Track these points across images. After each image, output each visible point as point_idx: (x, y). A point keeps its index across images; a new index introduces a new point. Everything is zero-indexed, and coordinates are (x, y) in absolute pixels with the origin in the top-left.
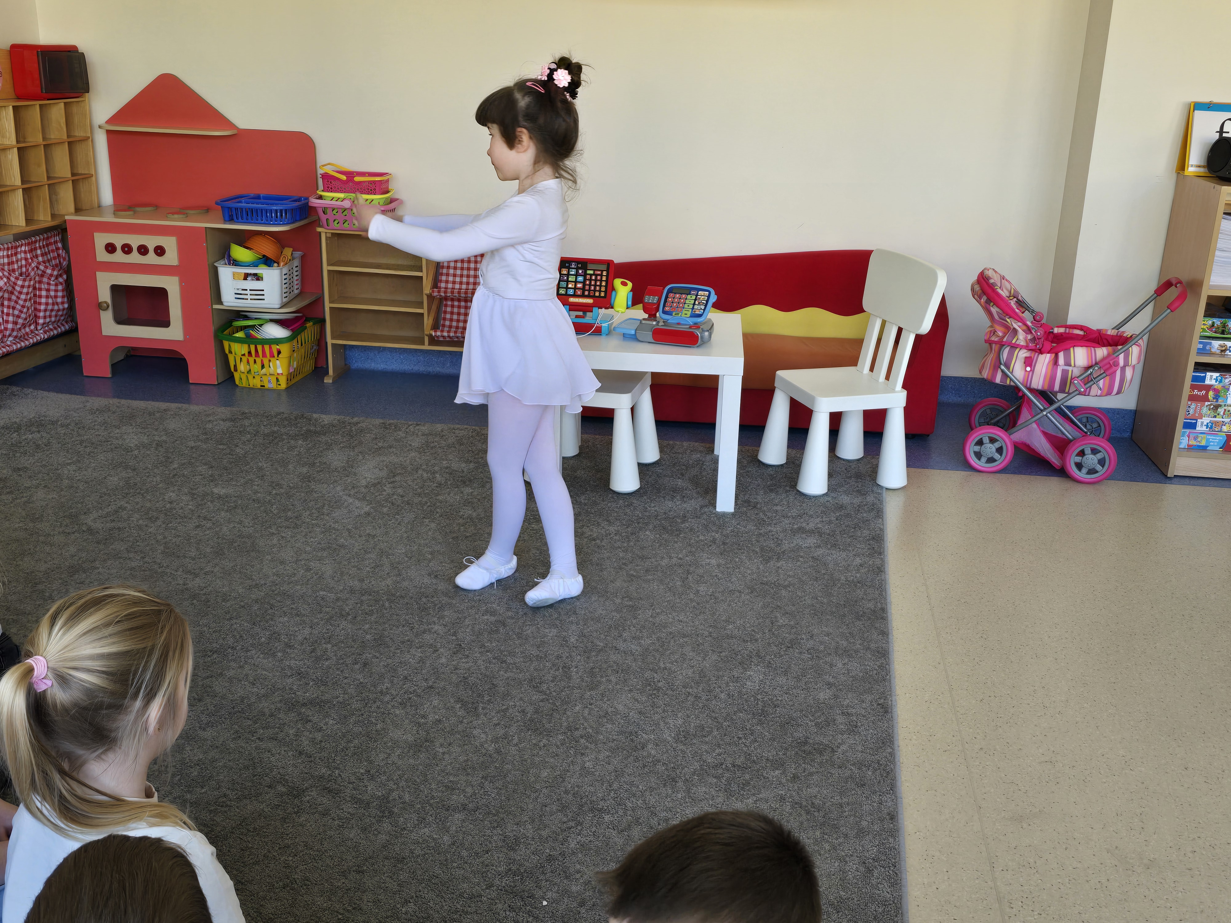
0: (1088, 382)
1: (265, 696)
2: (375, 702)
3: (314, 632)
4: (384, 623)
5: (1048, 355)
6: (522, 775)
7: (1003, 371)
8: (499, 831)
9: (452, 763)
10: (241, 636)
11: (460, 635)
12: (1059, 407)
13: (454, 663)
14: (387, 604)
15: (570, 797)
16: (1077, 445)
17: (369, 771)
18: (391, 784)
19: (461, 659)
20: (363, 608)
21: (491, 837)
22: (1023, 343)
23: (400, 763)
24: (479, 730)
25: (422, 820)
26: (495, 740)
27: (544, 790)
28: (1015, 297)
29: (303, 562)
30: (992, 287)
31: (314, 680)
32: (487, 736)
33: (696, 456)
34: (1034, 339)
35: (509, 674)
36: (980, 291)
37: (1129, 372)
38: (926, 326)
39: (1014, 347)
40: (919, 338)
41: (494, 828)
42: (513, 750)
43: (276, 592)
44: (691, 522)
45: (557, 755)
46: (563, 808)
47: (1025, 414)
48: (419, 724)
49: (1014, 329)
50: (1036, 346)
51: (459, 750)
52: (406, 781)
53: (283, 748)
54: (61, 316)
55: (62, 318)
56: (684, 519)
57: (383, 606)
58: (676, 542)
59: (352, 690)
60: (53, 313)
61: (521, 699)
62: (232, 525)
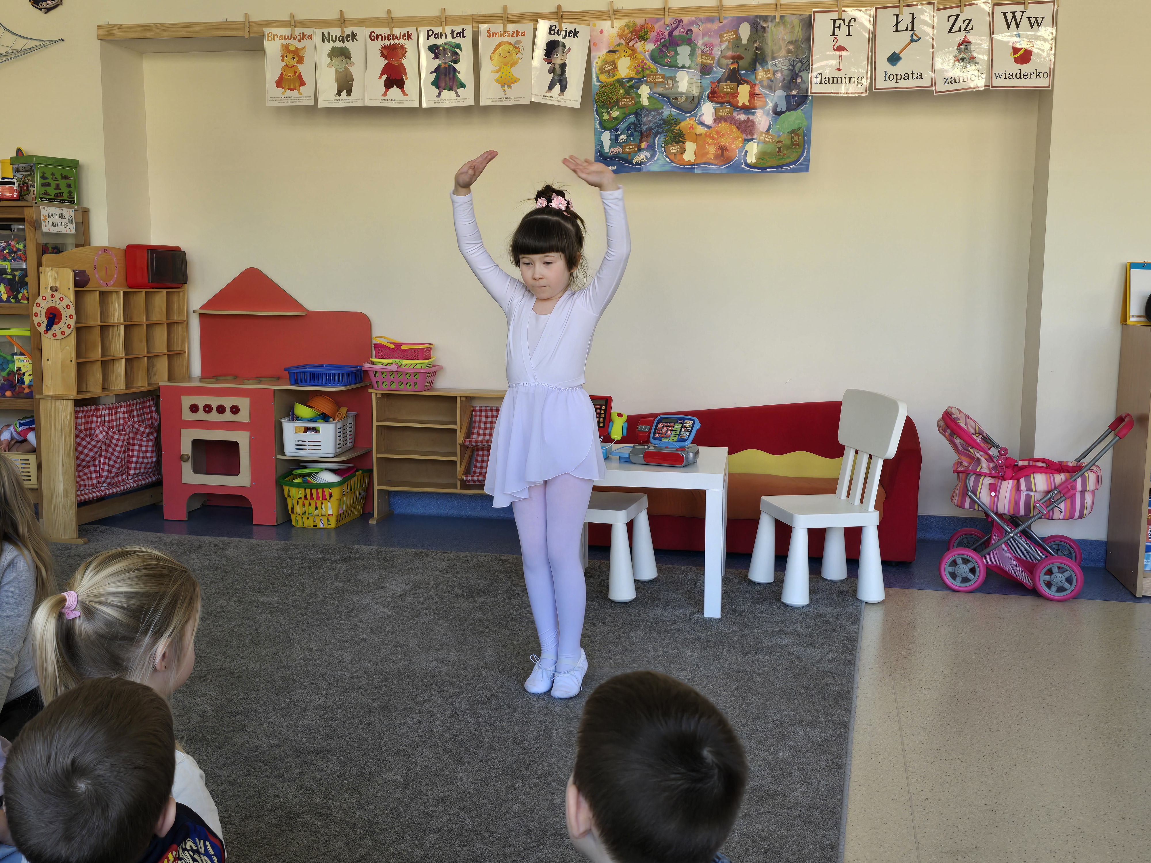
0: (1050, 505)
1: (279, 746)
2: (372, 752)
3: (328, 700)
5: (1011, 482)
6: (495, 808)
7: (971, 498)
8: (468, 847)
9: (433, 797)
10: (264, 703)
11: (456, 705)
13: (448, 725)
14: (395, 681)
15: (536, 825)
16: (1044, 564)
17: (359, 802)
18: (377, 812)
19: (454, 722)
20: (374, 684)
21: (460, 852)
22: (986, 471)
23: (388, 796)
24: (462, 774)
25: (400, 838)
26: (476, 781)
27: (514, 819)
28: (981, 435)
29: (327, 651)
30: (955, 423)
31: (322, 735)
32: (468, 778)
33: (691, 576)
34: (996, 467)
35: (495, 734)
36: (945, 426)
38: (892, 452)
39: (979, 475)
40: (887, 463)
42: (491, 789)
43: (300, 672)
44: (679, 625)
45: (529, 794)
46: (528, 832)
48: (409, 769)
49: (978, 458)
50: (999, 473)
51: (441, 788)
52: (391, 810)
53: (286, 784)
54: (150, 468)
55: (150, 470)
56: (674, 622)
57: (392, 682)
58: (664, 640)
59: (354, 743)
60: (143, 466)
61: (503, 752)
62: (271, 624)
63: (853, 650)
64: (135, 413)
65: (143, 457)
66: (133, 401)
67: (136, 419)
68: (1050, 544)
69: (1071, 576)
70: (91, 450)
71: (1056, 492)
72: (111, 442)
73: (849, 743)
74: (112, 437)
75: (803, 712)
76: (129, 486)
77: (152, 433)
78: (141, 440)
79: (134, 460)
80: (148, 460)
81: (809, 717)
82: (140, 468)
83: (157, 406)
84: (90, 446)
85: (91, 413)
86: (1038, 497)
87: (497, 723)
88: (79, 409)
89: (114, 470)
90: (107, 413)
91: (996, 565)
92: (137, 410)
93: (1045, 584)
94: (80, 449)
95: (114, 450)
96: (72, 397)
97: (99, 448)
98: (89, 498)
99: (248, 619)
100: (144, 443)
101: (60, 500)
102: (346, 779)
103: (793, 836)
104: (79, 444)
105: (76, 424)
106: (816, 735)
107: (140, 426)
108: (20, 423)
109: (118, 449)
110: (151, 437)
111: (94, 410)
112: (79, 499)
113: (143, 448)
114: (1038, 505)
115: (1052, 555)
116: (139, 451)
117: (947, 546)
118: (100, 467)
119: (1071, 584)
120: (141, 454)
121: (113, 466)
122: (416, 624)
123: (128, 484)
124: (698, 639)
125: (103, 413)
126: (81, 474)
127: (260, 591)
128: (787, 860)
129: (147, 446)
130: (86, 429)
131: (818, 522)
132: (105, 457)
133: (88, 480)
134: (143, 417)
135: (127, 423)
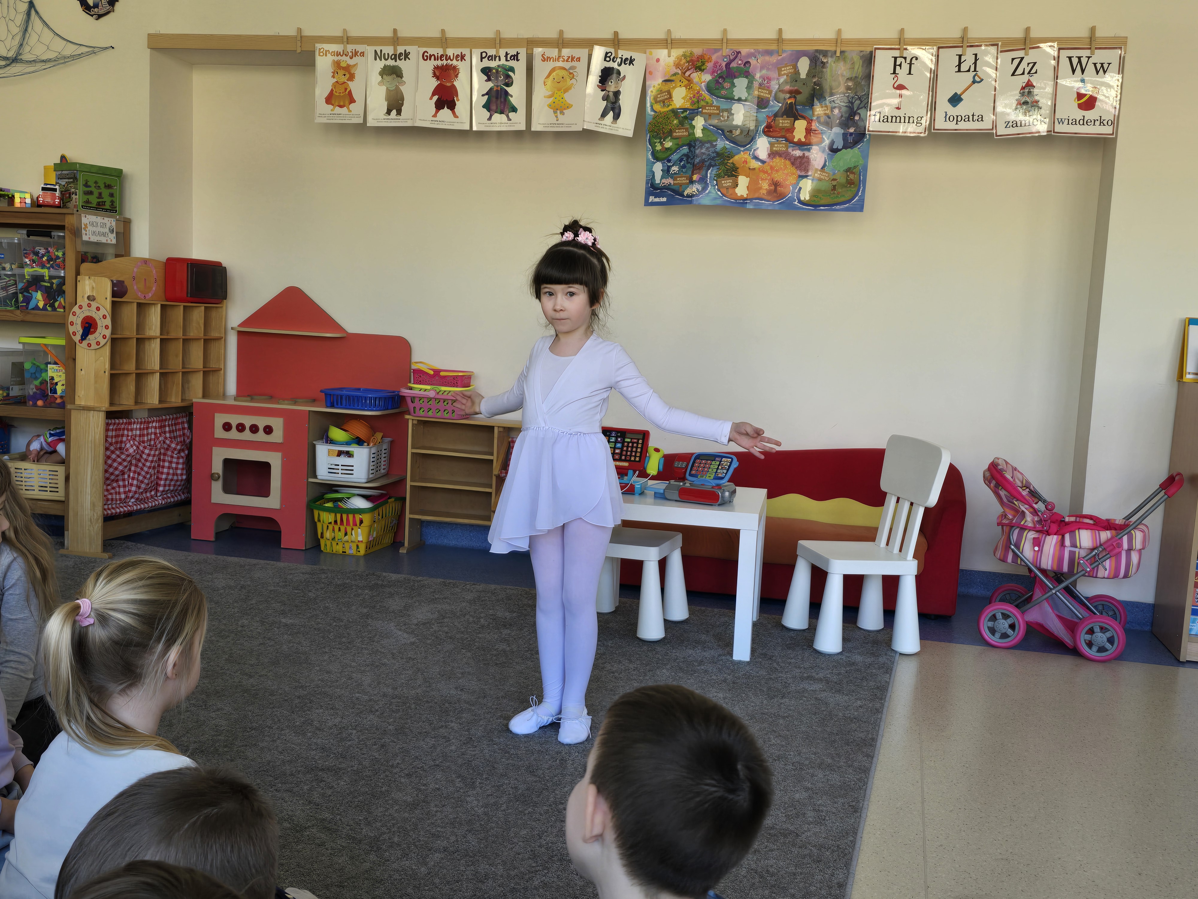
0: (1094, 563)
1: (290, 762)
2: (384, 772)
3: (343, 721)
5: (1055, 537)
7: (1013, 552)
8: (472, 868)
9: (442, 819)
10: (279, 720)
11: (473, 731)
13: (462, 750)
14: (413, 706)
15: (543, 849)
18: (384, 829)
20: (391, 707)
21: (464, 872)
22: (1030, 525)
23: (396, 815)
24: (472, 798)
25: (405, 855)
26: (486, 806)
27: (521, 843)
28: (1027, 487)
29: (346, 673)
30: (1000, 472)
31: (335, 754)
32: (479, 802)
33: (723, 619)
34: (1041, 521)
35: (509, 762)
36: (991, 478)
38: (933, 500)
39: (1023, 528)
41: (468, 866)
42: (500, 814)
43: (317, 692)
44: (707, 666)
45: (539, 820)
46: (534, 856)
48: (420, 790)
50: (1043, 527)
51: (451, 810)
52: (398, 828)
53: (295, 798)
54: (179, 486)
55: (180, 488)
56: (701, 663)
57: (409, 707)
58: (689, 679)
59: (366, 763)
60: (173, 483)
61: (516, 779)
62: (292, 645)
63: (881, 699)
64: (167, 429)
65: (173, 475)
66: (167, 417)
67: (168, 435)
68: (1095, 604)
69: (1113, 637)
70: (120, 464)
71: (1101, 549)
72: (141, 456)
73: (868, 788)
74: (143, 452)
75: (824, 756)
76: (157, 503)
77: (183, 450)
78: (172, 457)
79: (164, 476)
80: (178, 477)
81: (829, 761)
82: (169, 485)
83: (190, 422)
84: (119, 460)
85: (123, 426)
86: (1083, 553)
87: (512, 751)
88: (110, 421)
89: (143, 486)
90: (138, 427)
91: (1037, 622)
92: (169, 426)
93: (1086, 643)
94: (110, 462)
95: (144, 465)
96: (104, 409)
97: (129, 462)
98: (116, 513)
99: (269, 639)
100: (175, 460)
101: (87, 513)
103: (801, 873)
104: (108, 457)
105: (107, 436)
106: (835, 778)
107: (172, 442)
108: (50, 434)
109: (148, 464)
110: (182, 454)
111: (126, 423)
112: (105, 513)
113: (174, 465)
114: (1082, 562)
115: (1095, 614)
116: (169, 468)
117: (990, 601)
118: (129, 482)
119: (1112, 645)
120: (171, 471)
121: (142, 482)
122: (438, 652)
123: (156, 500)
124: (725, 681)
125: (135, 427)
126: (109, 487)
127: (283, 613)
128: (793, 896)
129: (177, 463)
130: (116, 443)
131: (855, 568)
132: (135, 472)
133: (116, 494)
134: (175, 433)
135: (158, 438)
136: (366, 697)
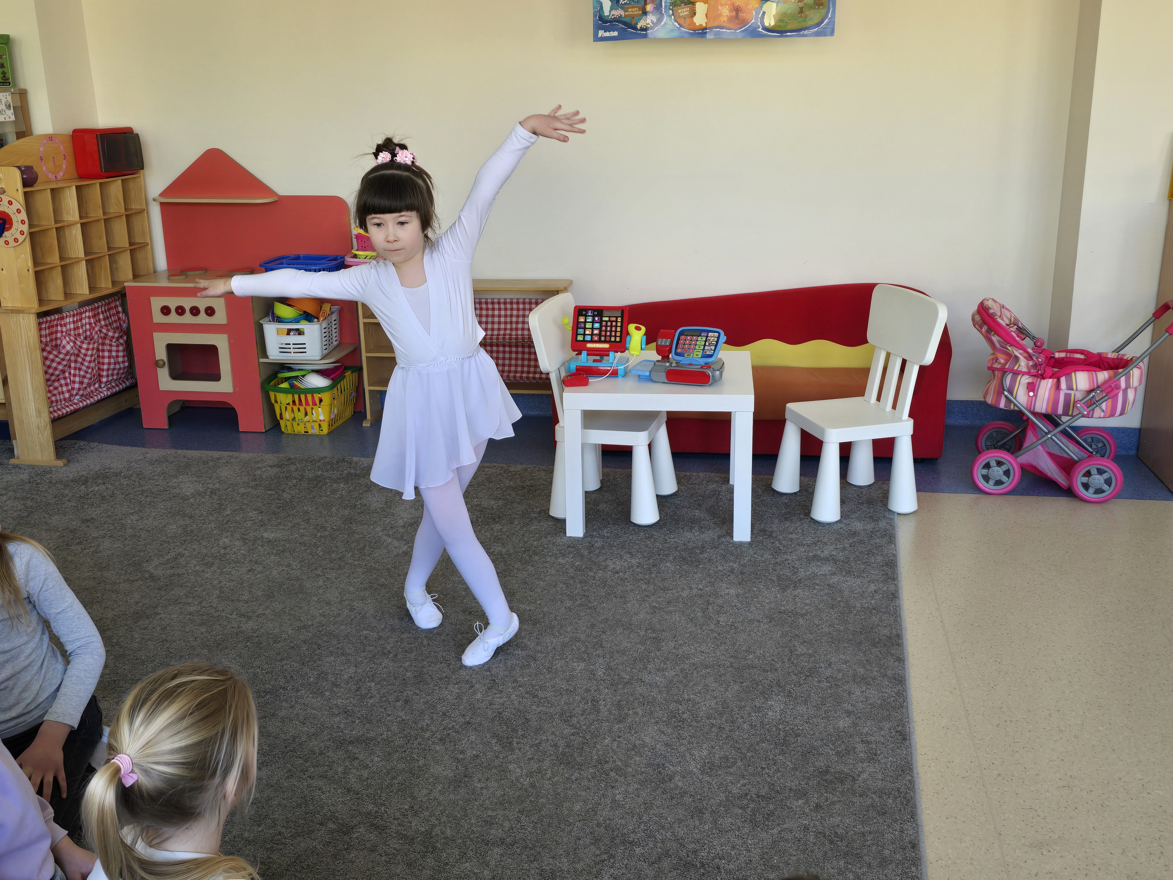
0: (1091, 405)
1: (316, 735)
2: (416, 739)
3: (359, 670)
4: (423, 660)
5: (1050, 380)
6: (556, 809)
7: (1006, 397)
8: (536, 864)
12: (1065, 429)
13: (489, 698)
14: (425, 642)
15: (602, 830)
16: (1083, 466)
17: (413, 807)
18: (433, 820)
19: (495, 694)
20: (403, 646)
22: (1025, 370)
23: (441, 798)
24: (514, 765)
25: (463, 855)
26: (530, 774)
27: (577, 823)
28: (1015, 325)
29: (347, 603)
30: (992, 317)
31: (359, 718)
32: (522, 771)
33: (712, 486)
34: (1035, 366)
35: (541, 708)
36: (981, 321)
37: (1131, 394)
38: (929, 358)
39: (1016, 373)
40: (922, 369)
41: (531, 861)
42: (547, 784)
43: (323, 633)
44: (709, 552)
45: (589, 788)
47: (1030, 437)
48: (458, 760)
49: (1016, 356)
50: (1038, 372)
51: (496, 784)
52: (447, 816)
54: (123, 373)
55: (123, 376)
56: (703, 549)
57: (422, 643)
58: (696, 573)
59: (395, 728)
60: (116, 372)
64: (101, 316)
65: (115, 363)
66: (98, 304)
67: (103, 323)
70: (59, 363)
71: (1098, 391)
72: (79, 351)
74: (81, 347)
75: (855, 664)
76: (103, 395)
77: (121, 337)
78: (111, 345)
79: (105, 367)
80: (120, 366)
81: (862, 671)
83: (124, 305)
84: (57, 359)
86: (1079, 396)
90: (71, 320)
92: (102, 313)
93: (1082, 485)
94: (48, 362)
95: (84, 360)
96: (34, 310)
97: (68, 361)
98: (63, 414)
100: (114, 348)
101: (33, 420)
102: (394, 778)
104: (46, 358)
107: (108, 330)
109: (88, 359)
110: (121, 341)
111: (58, 319)
112: (52, 416)
113: (114, 354)
114: (1078, 404)
116: (109, 357)
117: (984, 449)
118: (70, 379)
119: (1110, 486)
120: (112, 360)
121: (84, 377)
123: (101, 392)
125: (68, 321)
126: (51, 388)
129: (117, 351)
132: (75, 369)
133: (60, 394)
134: (110, 319)
135: (94, 329)
136: (375, 635)
